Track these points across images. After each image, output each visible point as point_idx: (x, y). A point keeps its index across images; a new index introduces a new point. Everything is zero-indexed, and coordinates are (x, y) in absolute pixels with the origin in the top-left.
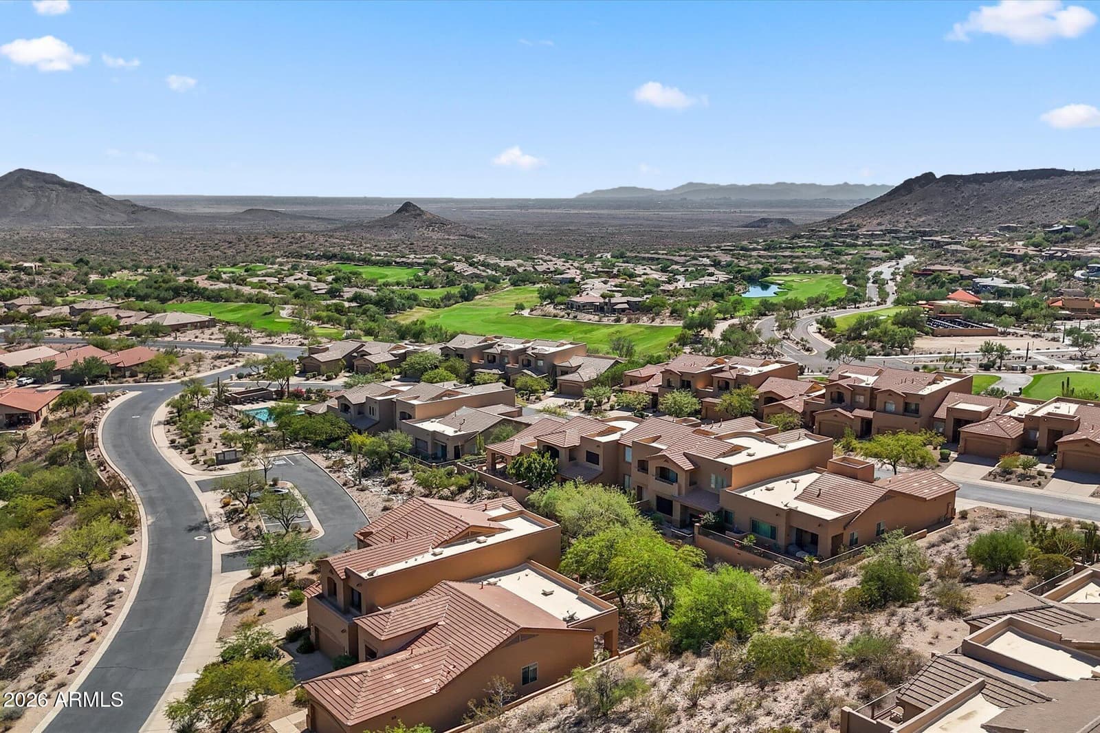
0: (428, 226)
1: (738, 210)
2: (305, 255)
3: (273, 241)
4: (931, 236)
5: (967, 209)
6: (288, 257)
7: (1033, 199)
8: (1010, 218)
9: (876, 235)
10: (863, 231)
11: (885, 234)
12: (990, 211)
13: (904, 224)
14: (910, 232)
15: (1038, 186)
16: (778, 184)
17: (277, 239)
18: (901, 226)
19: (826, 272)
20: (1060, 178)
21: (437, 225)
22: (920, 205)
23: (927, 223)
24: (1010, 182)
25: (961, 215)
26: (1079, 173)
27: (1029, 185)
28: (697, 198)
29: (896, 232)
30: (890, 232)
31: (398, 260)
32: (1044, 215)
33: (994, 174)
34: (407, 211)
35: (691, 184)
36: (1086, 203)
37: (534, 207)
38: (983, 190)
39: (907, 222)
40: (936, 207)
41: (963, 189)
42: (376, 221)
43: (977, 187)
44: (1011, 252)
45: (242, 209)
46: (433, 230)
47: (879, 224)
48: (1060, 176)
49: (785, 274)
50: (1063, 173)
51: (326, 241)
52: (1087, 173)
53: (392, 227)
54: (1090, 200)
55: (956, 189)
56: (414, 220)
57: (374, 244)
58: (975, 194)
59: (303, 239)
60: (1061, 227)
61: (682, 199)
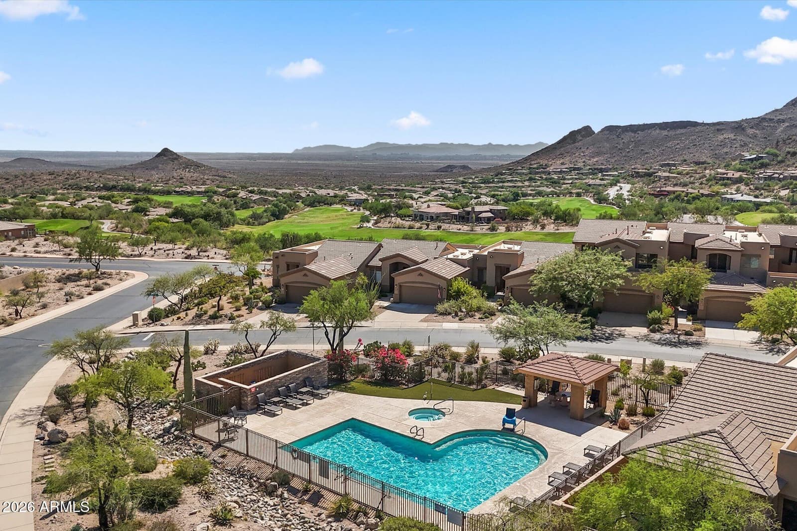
0: (185, 168)
1: (419, 162)
2: (85, 187)
3: (50, 177)
4: (607, 172)
5: (629, 152)
6: (68, 189)
7: (678, 144)
8: (665, 157)
9: (564, 171)
10: (551, 169)
11: (571, 171)
12: (646, 153)
13: (583, 164)
14: (590, 169)
15: (679, 134)
16: (442, 144)
17: (53, 176)
18: (580, 165)
19: (567, 196)
20: (694, 128)
21: (193, 167)
22: (592, 149)
23: (600, 162)
24: (658, 131)
25: (625, 156)
26: (708, 124)
27: (672, 133)
28: (385, 154)
29: (579, 169)
30: (575, 169)
31: (177, 189)
32: (692, 155)
33: (644, 125)
34: (165, 156)
35: (378, 143)
36: (721, 146)
37: (259, 158)
38: (638, 137)
39: (584, 162)
40: (603, 150)
41: (622, 137)
42: (139, 164)
43: (633, 134)
44: (725, 176)
45: (8, 160)
46: (189, 172)
47: (562, 164)
48: (694, 126)
49: (531, 198)
50: (695, 124)
51: (101, 177)
52: (714, 124)
53: (153, 169)
54: (723, 144)
55: (618, 137)
56: (172, 163)
57: (147, 179)
58: (632, 140)
59: (78, 175)
60: (755, 156)
61: (373, 154)
